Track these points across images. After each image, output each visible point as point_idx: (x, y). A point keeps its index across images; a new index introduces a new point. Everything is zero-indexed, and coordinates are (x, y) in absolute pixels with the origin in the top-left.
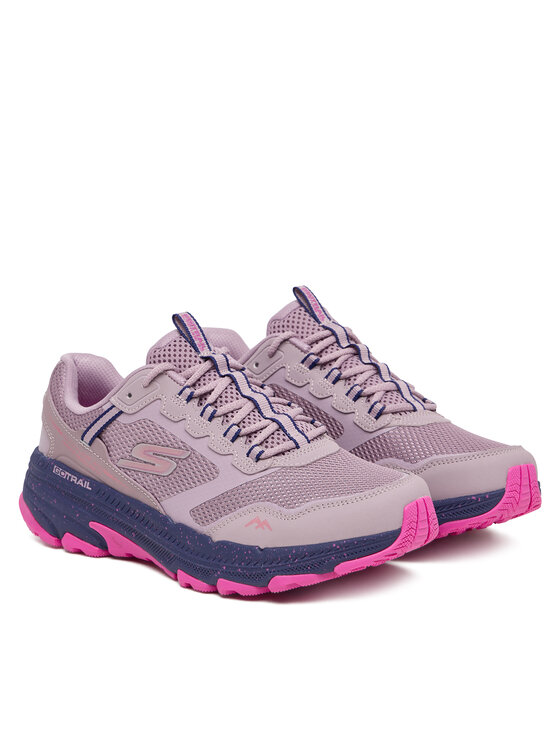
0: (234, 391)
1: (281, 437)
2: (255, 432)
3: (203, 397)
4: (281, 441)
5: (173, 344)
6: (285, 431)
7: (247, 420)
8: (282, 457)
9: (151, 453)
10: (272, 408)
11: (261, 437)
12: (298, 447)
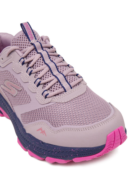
0: (41, 61)
1: (58, 86)
2: (48, 82)
3: (29, 63)
4: (58, 88)
5: (19, 37)
6: (60, 83)
7: (45, 76)
8: (57, 97)
9: (10, 85)
10: (57, 69)
11: (50, 85)
12: (65, 91)
